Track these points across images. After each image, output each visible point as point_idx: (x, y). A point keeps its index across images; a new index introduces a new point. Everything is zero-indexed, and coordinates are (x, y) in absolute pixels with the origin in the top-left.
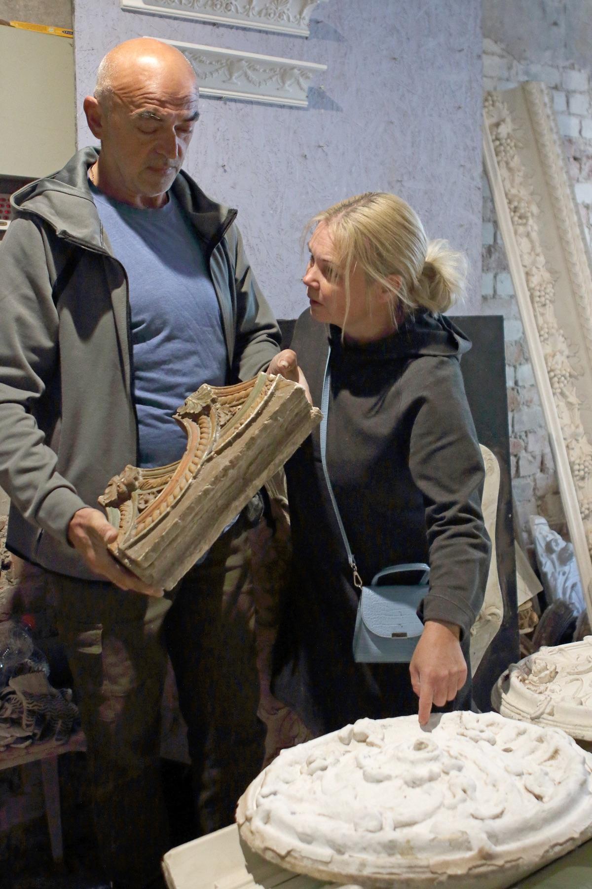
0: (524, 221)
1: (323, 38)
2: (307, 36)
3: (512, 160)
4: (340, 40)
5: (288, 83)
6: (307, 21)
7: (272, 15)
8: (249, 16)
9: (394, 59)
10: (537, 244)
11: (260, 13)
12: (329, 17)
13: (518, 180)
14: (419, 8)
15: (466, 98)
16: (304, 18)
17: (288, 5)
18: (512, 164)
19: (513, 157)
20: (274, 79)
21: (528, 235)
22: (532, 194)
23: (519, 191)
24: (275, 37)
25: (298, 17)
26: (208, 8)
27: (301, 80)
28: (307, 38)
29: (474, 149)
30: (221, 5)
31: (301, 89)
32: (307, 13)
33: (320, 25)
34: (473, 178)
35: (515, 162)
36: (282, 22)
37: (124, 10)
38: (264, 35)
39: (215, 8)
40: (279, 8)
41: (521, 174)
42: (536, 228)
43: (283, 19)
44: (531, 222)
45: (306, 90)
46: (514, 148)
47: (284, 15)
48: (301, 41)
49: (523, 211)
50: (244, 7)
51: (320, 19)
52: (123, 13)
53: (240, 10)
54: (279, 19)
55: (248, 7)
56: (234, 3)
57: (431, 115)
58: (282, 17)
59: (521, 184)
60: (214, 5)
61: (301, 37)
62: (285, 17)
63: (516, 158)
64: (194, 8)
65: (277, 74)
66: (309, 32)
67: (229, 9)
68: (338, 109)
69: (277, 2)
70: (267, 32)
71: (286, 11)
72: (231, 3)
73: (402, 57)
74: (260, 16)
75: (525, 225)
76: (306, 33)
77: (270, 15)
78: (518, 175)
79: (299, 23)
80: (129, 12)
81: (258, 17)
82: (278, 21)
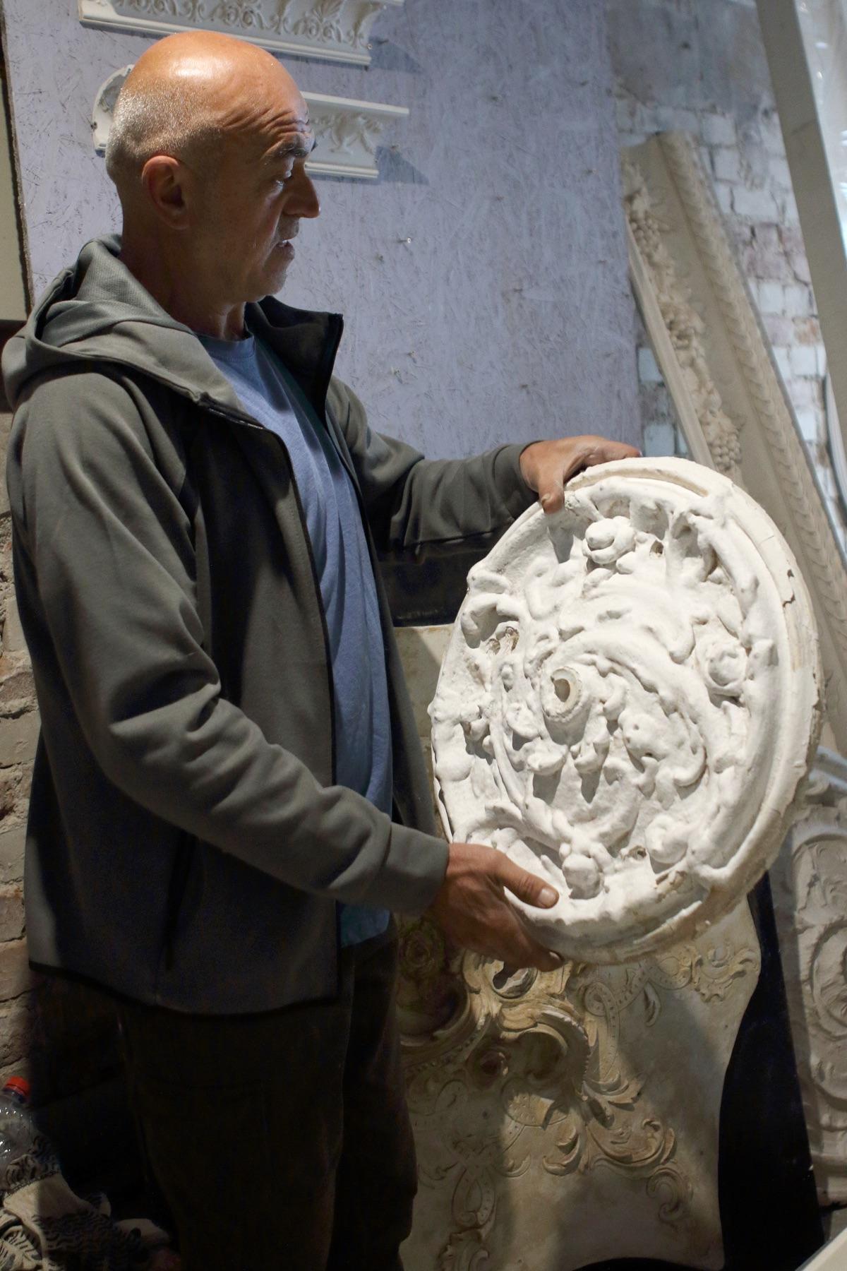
0: (686, 342)
1: (390, 68)
2: (367, 63)
3: (655, 251)
4: (415, 71)
5: (347, 140)
6: (365, 40)
7: (314, 32)
8: (279, 33)
9: (494, 98)
10: (707, 377)
11: (295, 27)
12: (395, 33)
13: (668, 281)
14: (521, 18)
15: (597, 157)
16: (361, 36)
17: (339, 14)
18: (657, 257)
19: (656, 247)
20: (326, 134)
21: (692, 364)
22: (690, 301)
23: (672, 298)
24: (320, 67)
25: (352, 33)
26: (217, 20)
27: (367, 135)
28: (366, 68)
29: (615, 235)
30: (237, 16)
31: (367, 149)
32: (366, 28)
33: (384, 46)
34: (617, 281)
35: (660, 255)
36: (329, 42)
37: (85, 25)
38: (304, 64)
39: (227, 20)
40: (325, 20)
41: (671, 271)
42: (702, 351)
43: (330, 38)
44: (695, 343)
45: (374, 151)
46: (658, 234)
47: (332, 30)
48: (358, 72)
49: (682, 327)
50: (272, 18)
51: (384, 37)
52: (84, 30)
53: (266, 23)
54: (325, 38)
55: (277, 17)
56: (257, 11)
57: (552, 185)
58: (329, 35)
59: (672, 286)
60: (225, 15)
61: (358, 66)
62: (333, 34)
63: (660, 247)
64: (194, 20)
65: (331, 127)
66: (369, 58)
67: (249, 21)
68: (422, 181)
69: (322, 10)
70: (306, 59)
71: (334, 24)
72: (252, 12)
73: (504, 96)
74: (296, 34)
75: (686, 348)
76: (366, 59)
77: (310, 31)
78: (667, 274)
79: (354, 45)
80: (93, 29)
81: (293, 33)
82: (323, 41)
